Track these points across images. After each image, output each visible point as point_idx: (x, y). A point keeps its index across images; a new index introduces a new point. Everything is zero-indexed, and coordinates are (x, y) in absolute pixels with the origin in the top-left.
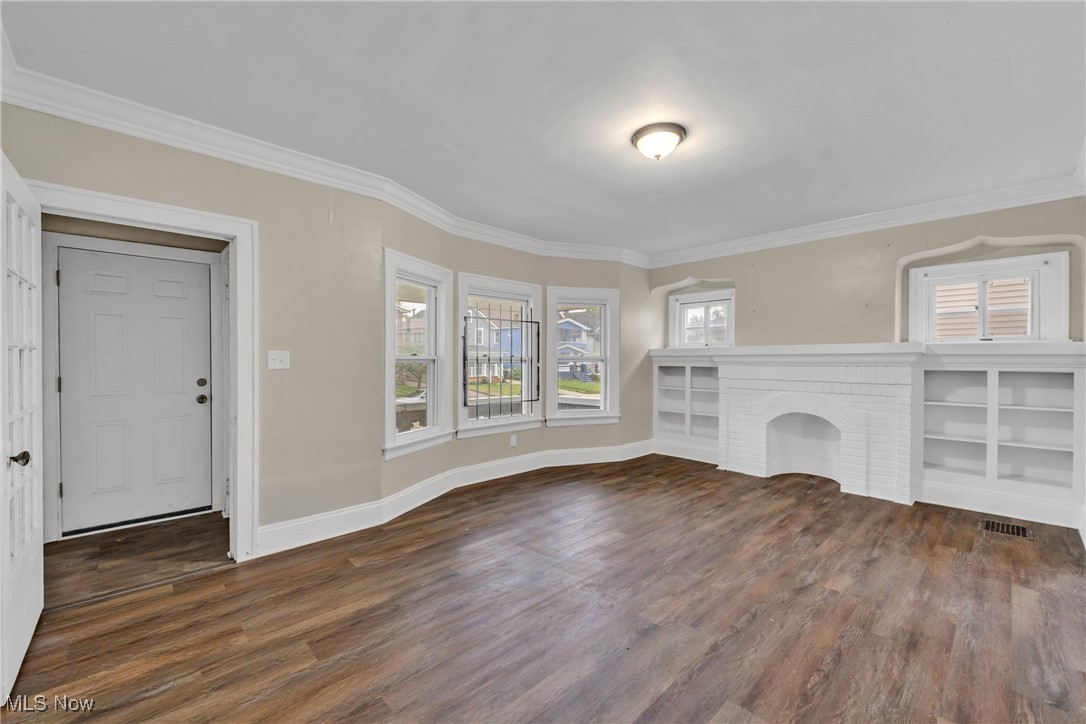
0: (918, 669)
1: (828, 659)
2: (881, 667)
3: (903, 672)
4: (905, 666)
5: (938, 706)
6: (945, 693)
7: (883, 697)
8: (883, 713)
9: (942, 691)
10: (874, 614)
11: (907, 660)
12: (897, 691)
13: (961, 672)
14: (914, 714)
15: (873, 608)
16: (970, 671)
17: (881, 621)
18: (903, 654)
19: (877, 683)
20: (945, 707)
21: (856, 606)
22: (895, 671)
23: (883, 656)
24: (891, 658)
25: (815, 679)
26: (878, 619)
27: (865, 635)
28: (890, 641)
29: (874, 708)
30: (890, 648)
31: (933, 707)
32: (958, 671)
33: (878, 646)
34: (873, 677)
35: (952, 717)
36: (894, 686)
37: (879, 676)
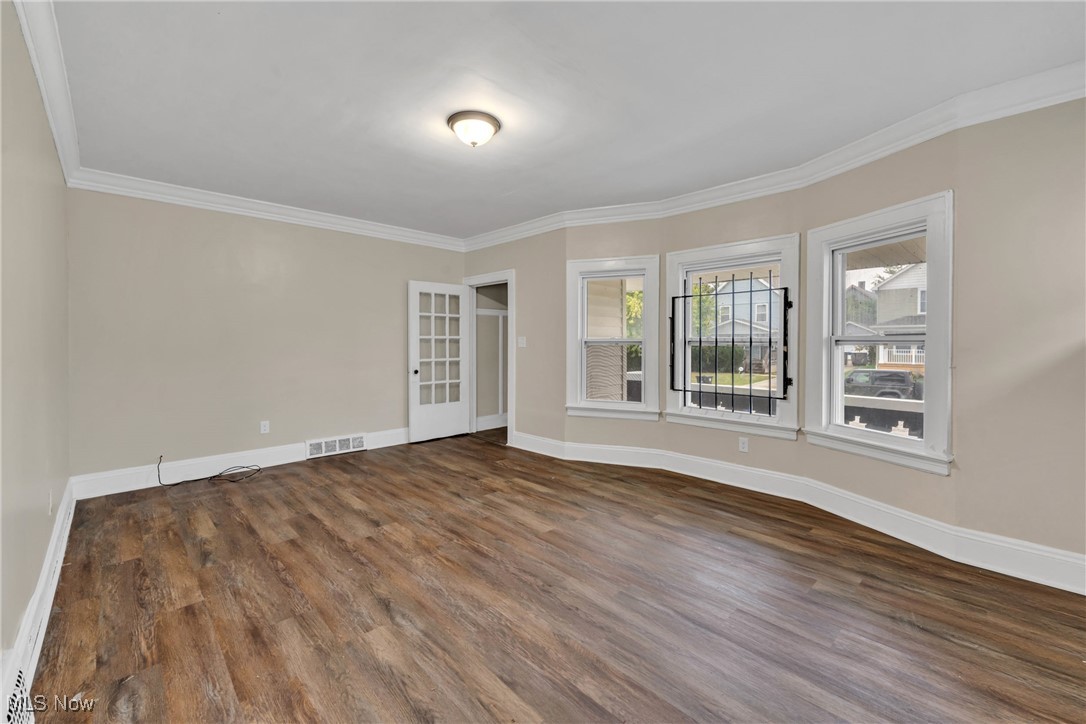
0: (236, 619)
1: (289, 578)
2: (258, 598)
3: (243, 608)
4: (246, 612)
5: (208, 605)
6: (208, 617)
7: (240, 585)
8: (234, 580)
9: (211, 616)
10: (313, 636)
11: (248, 618)
12: (236, 593)
13: (206, 643)
14: (218, 591)
15: (320, 642)
16: (200, 651)
17: (299, 635)
18: (253, 619)
19: (250, 589)
20: (203, 608)
21: (333, 631)
22: (248, 604)
23: (265, 608)
24: (258, 609)
25: (281, 565)
26: (303, 636)
27: (292, 611)
28: (273, 623)
29: (239, 578)
30: (267, 617)
31: (210, 602)
32: (209, 642)
33: (274, 611)
34: (255, 589)
35: (197, 607)
36: (240, 595)
37: (253, 593)
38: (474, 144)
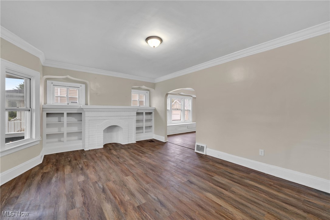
38: (154, 47)
